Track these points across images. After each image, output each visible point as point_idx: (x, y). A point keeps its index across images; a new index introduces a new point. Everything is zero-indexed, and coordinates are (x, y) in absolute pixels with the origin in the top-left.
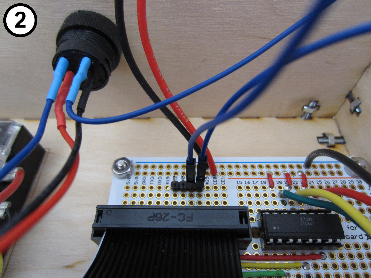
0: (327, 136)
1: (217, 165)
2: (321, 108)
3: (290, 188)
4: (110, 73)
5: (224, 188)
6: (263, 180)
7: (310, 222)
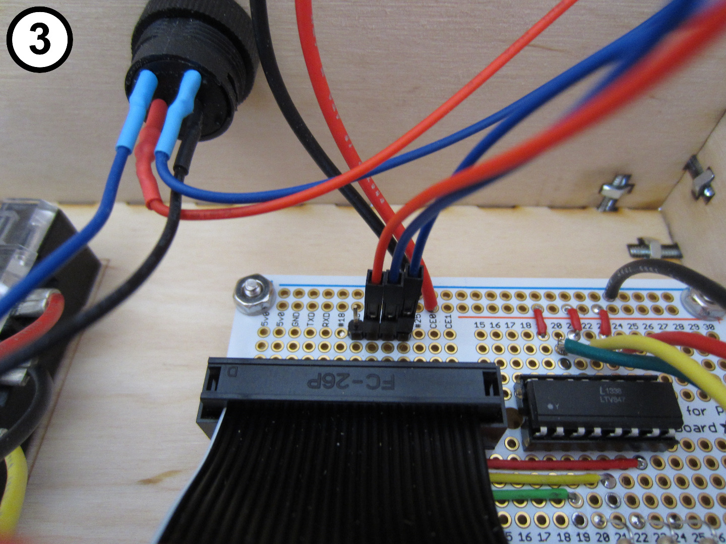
0: (647, 243)
1: (438, 292)
2: (636, 189)
3: (578, 335)
4: (236, 105)
5: (450, 334)
6: (525, 321)
7: (618, 396)
